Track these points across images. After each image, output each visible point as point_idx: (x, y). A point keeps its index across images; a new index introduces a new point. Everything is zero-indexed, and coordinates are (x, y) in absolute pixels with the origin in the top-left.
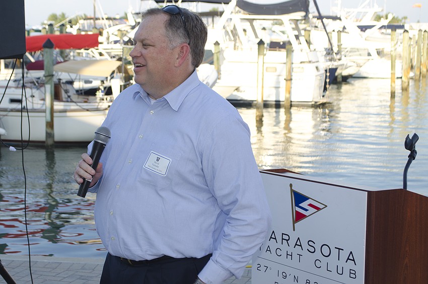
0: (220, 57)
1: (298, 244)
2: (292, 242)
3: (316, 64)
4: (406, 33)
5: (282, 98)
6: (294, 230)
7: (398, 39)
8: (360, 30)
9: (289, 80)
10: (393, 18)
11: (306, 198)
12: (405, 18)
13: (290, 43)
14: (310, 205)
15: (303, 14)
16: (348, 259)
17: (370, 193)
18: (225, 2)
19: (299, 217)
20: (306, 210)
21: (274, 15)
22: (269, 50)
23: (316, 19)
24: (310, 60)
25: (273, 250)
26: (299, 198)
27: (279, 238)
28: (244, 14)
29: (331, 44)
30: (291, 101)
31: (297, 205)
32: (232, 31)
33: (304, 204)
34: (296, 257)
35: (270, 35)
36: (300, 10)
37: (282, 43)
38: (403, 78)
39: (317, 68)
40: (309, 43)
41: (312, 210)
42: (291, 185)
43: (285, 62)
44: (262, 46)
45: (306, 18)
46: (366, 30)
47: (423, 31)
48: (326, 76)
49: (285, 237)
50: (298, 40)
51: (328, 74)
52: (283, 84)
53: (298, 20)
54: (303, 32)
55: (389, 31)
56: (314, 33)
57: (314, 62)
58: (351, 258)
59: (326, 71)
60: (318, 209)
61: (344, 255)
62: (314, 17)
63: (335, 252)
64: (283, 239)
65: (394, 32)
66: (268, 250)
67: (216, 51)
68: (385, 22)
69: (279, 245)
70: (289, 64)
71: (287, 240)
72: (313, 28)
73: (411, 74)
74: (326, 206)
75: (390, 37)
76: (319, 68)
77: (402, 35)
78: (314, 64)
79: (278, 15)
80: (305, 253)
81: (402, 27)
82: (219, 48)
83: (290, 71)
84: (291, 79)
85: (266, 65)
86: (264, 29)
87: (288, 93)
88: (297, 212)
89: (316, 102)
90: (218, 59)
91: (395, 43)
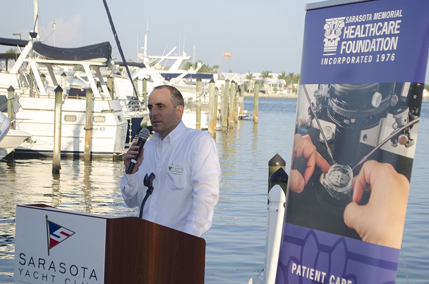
0: (15, 103)
1: (52, 267)
2: (47, 265)
3: (118, 114)
4: (212, 83)
5: (82, 149)
6: (49, 255)
7: (203, 89)
8: (164, 79)
9: (89, 129)
10: (204, 67)
11: (59, 227)
12: (217, 67)
13: (90, 90)
14: (62, 233)
15: (105, 60)
16: (91, 276)
17: (108, 220)
18: (20, 44)
19: (53, 243)
20: (59, 237)
21: (74, 60)
22: (69, 98)
23: (119, 65)
24: (111, 109)
25: (31, 273)
26: (53, 227)
27: (36, 263)
28: (42, 58)
29: (136, 93)
30: (91, 153)
31: (51, 233)
32: (28, 76)
33: (57, 232)
34: (50, 278)
35: (71, 81)
36: (101, 56)
37: (82, 90)
38: (209, 130)
39: (119, 117)
40: (111, 91)
41: (64, 237)
42: (47, 217)
43: (85, 110)
44: (59, 93)
45: (107, 64)
46: (171, 78)
47: (230, 81)
48: (129, 125)
49: (42, 262)
50: (99, 88)
51: (131, 124)
52: (83, 133)
53: (99, 66)
54: (105, 79)
55: (194, 80)
56: (117, 80)
57: (116, 111)
58: (93, 275)
59: (129, 121)
60: (68, 235)
61: (88, 273)
62: (116, 63)
63: (81, 271)
64: (39, 263)
65: (199, 82)
66: (28, 274)
67: (10, 98)
68: (192, 71)
69: (36, 269)
70: (89, 113)
71: (43, 264)
72: (116, 75)
73: (218, 126)
74: (75, 233)
75: (195, 86)
76: (121, 117)
77: (208, 85)
78: (116, 113)
79: (77, 60)
80: (57, 274)
81: (210, 77)
82: (14, 94)
83: (91, 120)
84: (91, 129)
85: (64, 114)
86: (64, 74)
87: (87, 143)
88: (51, 239)
89: (117, 153)
90: (12, 106)
91: (201, 92)
